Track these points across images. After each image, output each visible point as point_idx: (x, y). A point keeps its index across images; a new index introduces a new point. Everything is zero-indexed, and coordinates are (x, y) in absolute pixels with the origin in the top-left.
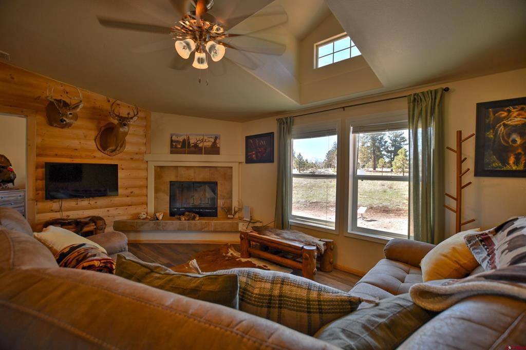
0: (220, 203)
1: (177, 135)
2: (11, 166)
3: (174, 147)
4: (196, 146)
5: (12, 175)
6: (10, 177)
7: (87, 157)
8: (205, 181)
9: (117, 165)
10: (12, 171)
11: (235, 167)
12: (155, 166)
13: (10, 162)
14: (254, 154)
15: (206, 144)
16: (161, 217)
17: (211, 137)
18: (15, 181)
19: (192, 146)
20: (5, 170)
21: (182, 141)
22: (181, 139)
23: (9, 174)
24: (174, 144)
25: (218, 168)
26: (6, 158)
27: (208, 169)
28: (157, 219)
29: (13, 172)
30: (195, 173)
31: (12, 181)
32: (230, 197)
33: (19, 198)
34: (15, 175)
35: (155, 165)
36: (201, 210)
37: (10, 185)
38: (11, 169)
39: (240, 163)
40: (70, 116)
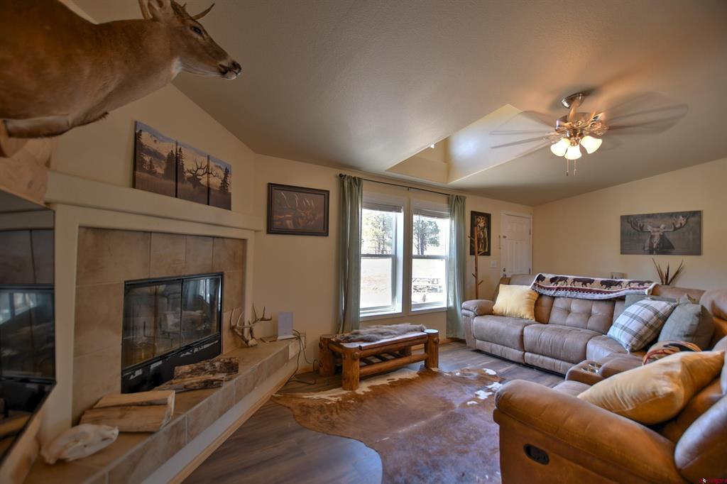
1: (154, 134)
3: (143, 166)
4: (195, 179)
11: (251, 239)
12: (80, 227)
14: (289, 219)
15: (212, 180)
19: (189, 179)
21: (166, 155)
24: (147, 159)
27: (210, 242)
30: (188, 252)
39: (256, 231)
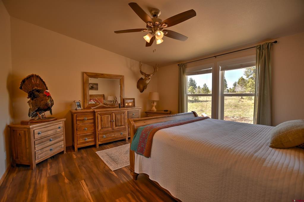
2: (47, 89)
5: (49, 102)
6: (47, 104)
10: (49, 96)
13: (45, 85)
18: (52, 108)
20: (41, 95)
23: (46, 100)
26: (42, 80)
29: (51, 97)
31: (49, 108)
33: (59, 130)
34: (53, 101)
37: (47, 113)
38: (48, 93)
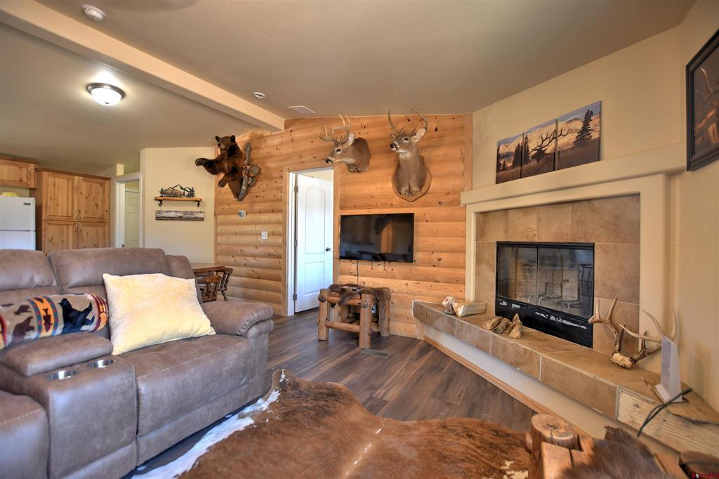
0: (601, 307)
1: (506, 142)
3: (501, 168)
4: (540, 153)
7: (384, 206)
8: (561, 241)
9: (413, 214)
11: (651, 192)
12: (476, 213)
15: (562, 141)
16: (460, 312)
17: (576, 119)
19: (533, 157)
21: (514, 150)
22: (512, 148)
24: (502, 162)
25: (596, 203)
27: (569, 208)
28: (455, 314)
30: (539, 221)
32: (635, 298)
35: (476, 211)
36: (552, 318)
39: (667, 174)
40: (339, 153)
